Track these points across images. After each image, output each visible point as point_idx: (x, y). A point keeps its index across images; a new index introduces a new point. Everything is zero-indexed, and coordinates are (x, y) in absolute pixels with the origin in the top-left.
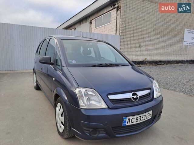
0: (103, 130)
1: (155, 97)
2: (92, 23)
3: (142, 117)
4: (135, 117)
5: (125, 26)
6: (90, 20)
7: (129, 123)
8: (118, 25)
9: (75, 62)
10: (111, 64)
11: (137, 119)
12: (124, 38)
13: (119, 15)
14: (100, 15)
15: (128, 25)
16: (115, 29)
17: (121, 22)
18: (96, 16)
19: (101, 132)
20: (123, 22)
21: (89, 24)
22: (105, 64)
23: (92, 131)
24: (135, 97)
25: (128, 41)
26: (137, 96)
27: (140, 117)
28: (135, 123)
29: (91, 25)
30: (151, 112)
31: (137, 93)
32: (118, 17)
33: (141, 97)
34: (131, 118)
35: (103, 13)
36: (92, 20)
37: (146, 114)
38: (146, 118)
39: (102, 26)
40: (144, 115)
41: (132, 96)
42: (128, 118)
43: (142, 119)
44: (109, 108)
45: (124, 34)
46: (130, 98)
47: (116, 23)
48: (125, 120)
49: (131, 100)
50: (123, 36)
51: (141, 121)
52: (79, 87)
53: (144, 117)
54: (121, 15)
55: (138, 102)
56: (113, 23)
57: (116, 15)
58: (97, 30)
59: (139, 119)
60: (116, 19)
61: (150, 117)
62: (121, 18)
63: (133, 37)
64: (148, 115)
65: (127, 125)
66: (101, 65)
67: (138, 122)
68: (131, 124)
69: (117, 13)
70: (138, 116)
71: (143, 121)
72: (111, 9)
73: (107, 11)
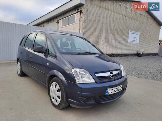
0: (93, 98)
1: (123, 75)
2: (59, 22)
3: (117, 89)
4: (113, 89)
5: (87, 26)
6: (57, 20)
7: (109, 93)
8: (82, 25)
9: (65, 51)
10: (90, 53)
11: (114, 90)
12: (86, 36)
13: (82, 18)
14: (65, 16)
15: (89, 25)
16: (79, 28)
17: (83, 23)
18: (63, 17)
19: (92, 100)
20: (85, 23)
21: (56, 23)
22: (87, 53)
23: (86, 99)
24: (112, 75)
25: (89, 38)
26: (113, 74)
27: (116, 88)
28: (113, 93)
29: (58, 24)
30: (122, 86)
31: (113, 72)
32: (81, 19)
33: (115, 75)
34: (111, 89)
35: (69, 15)
36: (59, 21)
37: (119, 87)
38: (119, 90)
39: (68, 25)
40: (118, 87)
41: (110, 74)
42: (109, 89)
43: (117, 90)
44: (96, 82)
45: (86, 32)
46: (109, 76)
47: (80, 24)
48: (107, 91)
49: (110, 77)
50: (85, 34)
51: (117, 92)
52: (74, 68)
53: (118, 89)
54: (84, 18)
55: (114, 78)
56: (77, 24)
57: (79, 17)
58: (63, 28)
59: (116, 91)
60: (80, 20)
61: (122, 89)
62: (84, 20)
63: (93, 35)
64: (121, 87)
65: (108, 94)
66: (84, 53)
67: (115, 92)
68: (111, 93)
69: (80, 16)
70: (115, 88)
71: (118, 91)
72: (76, 12)
73: (72, 14)
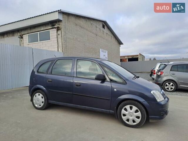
2: (24, 38)
6: (19, 34)
13: (60, 35)
15: (68, 43)
16: (57, 46)
17: (63, 41)
18: (29, 31)
21: (19, 39)
29: (22, 40)
35: (39, 30)
39: (39, 42)
44: (164, 99)
45: (66, 51)
56: (53, 41)
58: (31, 45)
60: (57, 38)
62: (62, 37)
69: (57, 33)
72: (50, 28)
73: (45, 29)
